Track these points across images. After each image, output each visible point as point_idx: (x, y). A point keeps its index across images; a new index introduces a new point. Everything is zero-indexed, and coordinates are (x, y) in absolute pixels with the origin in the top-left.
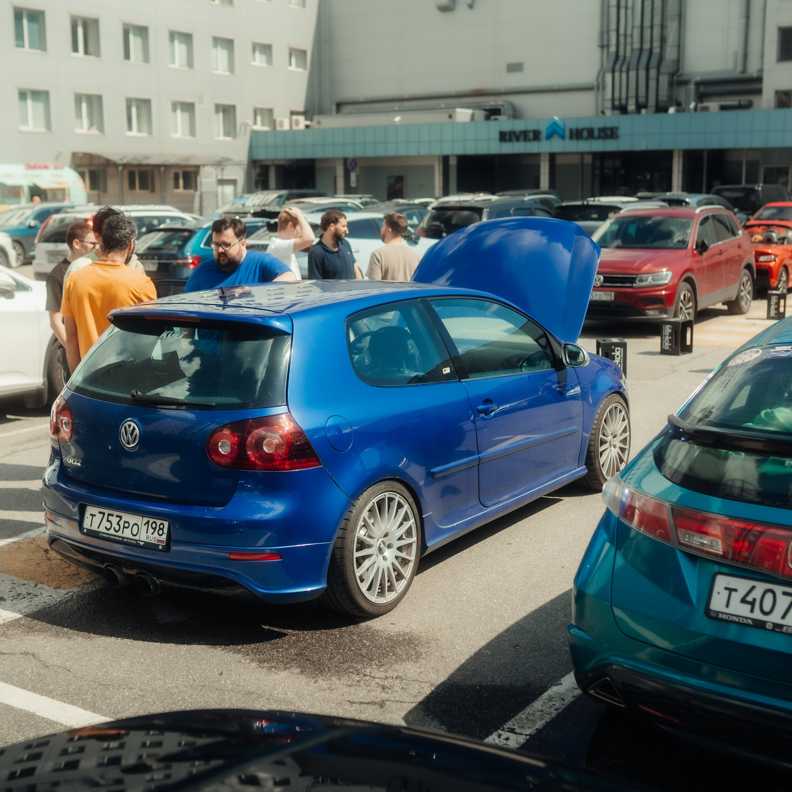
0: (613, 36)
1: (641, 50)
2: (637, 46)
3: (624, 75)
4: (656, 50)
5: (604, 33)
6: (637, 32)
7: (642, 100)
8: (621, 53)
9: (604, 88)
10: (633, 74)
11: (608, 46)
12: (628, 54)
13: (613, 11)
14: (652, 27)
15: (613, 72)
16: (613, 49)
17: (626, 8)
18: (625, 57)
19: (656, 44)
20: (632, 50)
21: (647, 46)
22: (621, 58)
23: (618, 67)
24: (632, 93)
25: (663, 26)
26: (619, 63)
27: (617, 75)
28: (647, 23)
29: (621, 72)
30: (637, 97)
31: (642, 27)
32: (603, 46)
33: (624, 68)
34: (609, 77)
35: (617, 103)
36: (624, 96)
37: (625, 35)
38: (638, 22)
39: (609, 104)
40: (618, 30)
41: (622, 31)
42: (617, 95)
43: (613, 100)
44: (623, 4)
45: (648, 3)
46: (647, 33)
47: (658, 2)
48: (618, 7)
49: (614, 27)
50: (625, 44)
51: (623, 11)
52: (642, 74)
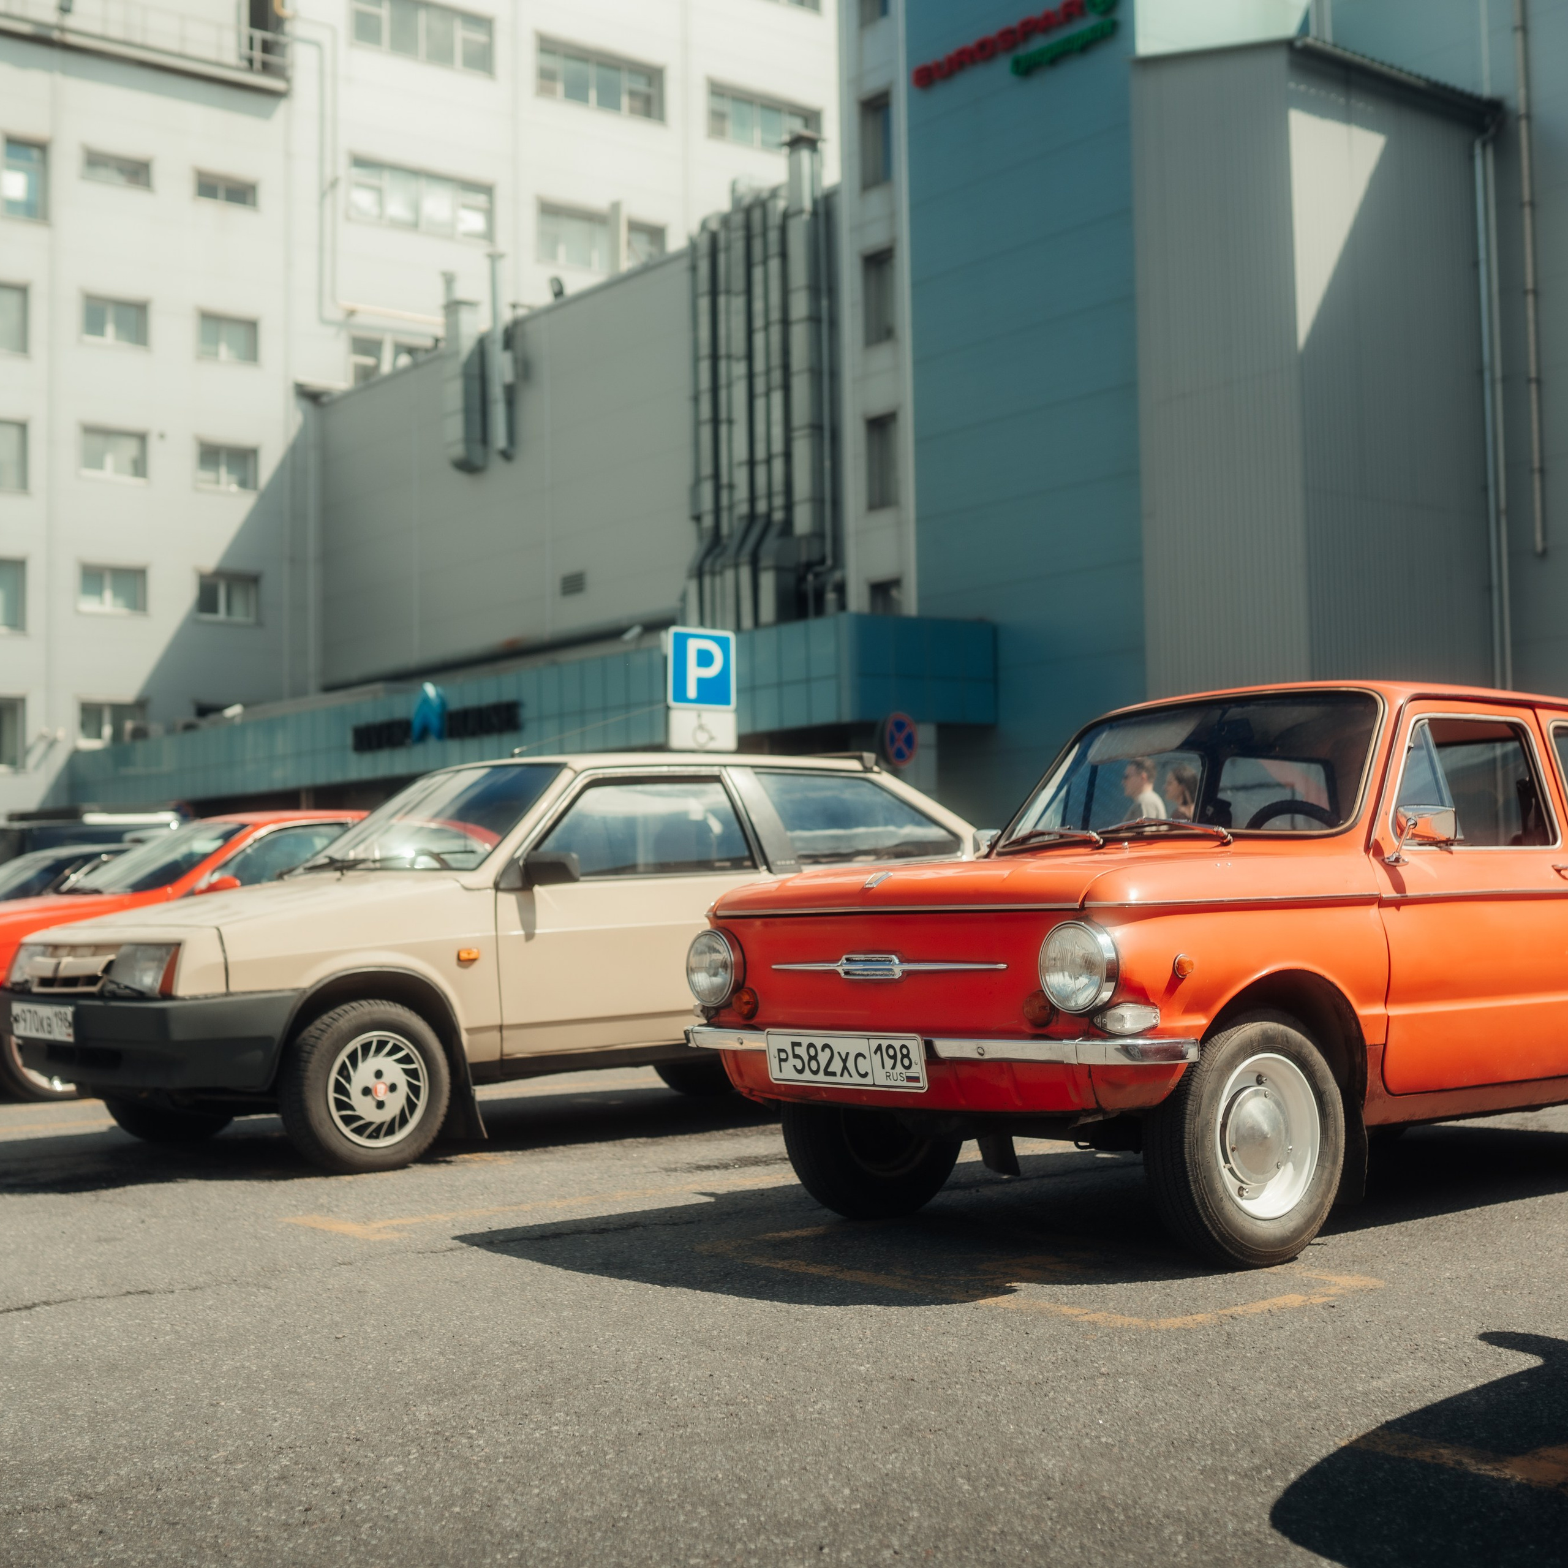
0: (707, 490)
1: (752, 516)
2: (743, 509)
3: (718, 582)
4: (777, 516)
5: (694, 489)
6: (741, 477)
8: (725, 529)
10: (729, 574)
11: (701, 515)
13: (706, 432)
14: (769, 460)
15: (701, 578)
16: (708, 521)
17: (730, 422)
19: (778, 501)
20: (740, 516)
21: (761, 506)
22: (721, 541)
23: (708, 562)
25: (788, 456)
26: (716, 552)
27: (707, 580)
28: (759, 450)
29: (713, 574)
31: (752, 463)
32: (697, 518)
33: (718, 566)
34: (693, 587)
37: (731, 487)
38: (745, 453)
40: (716, 476)
41: (724, 479)
44: (723, 415)
45: (760, 404)
46: (761, 472)
47: (777, 398)
48: (715, 421)
49: (707, 469)
50: (731, 507)
51: (724, 429)
52: (745, 573)
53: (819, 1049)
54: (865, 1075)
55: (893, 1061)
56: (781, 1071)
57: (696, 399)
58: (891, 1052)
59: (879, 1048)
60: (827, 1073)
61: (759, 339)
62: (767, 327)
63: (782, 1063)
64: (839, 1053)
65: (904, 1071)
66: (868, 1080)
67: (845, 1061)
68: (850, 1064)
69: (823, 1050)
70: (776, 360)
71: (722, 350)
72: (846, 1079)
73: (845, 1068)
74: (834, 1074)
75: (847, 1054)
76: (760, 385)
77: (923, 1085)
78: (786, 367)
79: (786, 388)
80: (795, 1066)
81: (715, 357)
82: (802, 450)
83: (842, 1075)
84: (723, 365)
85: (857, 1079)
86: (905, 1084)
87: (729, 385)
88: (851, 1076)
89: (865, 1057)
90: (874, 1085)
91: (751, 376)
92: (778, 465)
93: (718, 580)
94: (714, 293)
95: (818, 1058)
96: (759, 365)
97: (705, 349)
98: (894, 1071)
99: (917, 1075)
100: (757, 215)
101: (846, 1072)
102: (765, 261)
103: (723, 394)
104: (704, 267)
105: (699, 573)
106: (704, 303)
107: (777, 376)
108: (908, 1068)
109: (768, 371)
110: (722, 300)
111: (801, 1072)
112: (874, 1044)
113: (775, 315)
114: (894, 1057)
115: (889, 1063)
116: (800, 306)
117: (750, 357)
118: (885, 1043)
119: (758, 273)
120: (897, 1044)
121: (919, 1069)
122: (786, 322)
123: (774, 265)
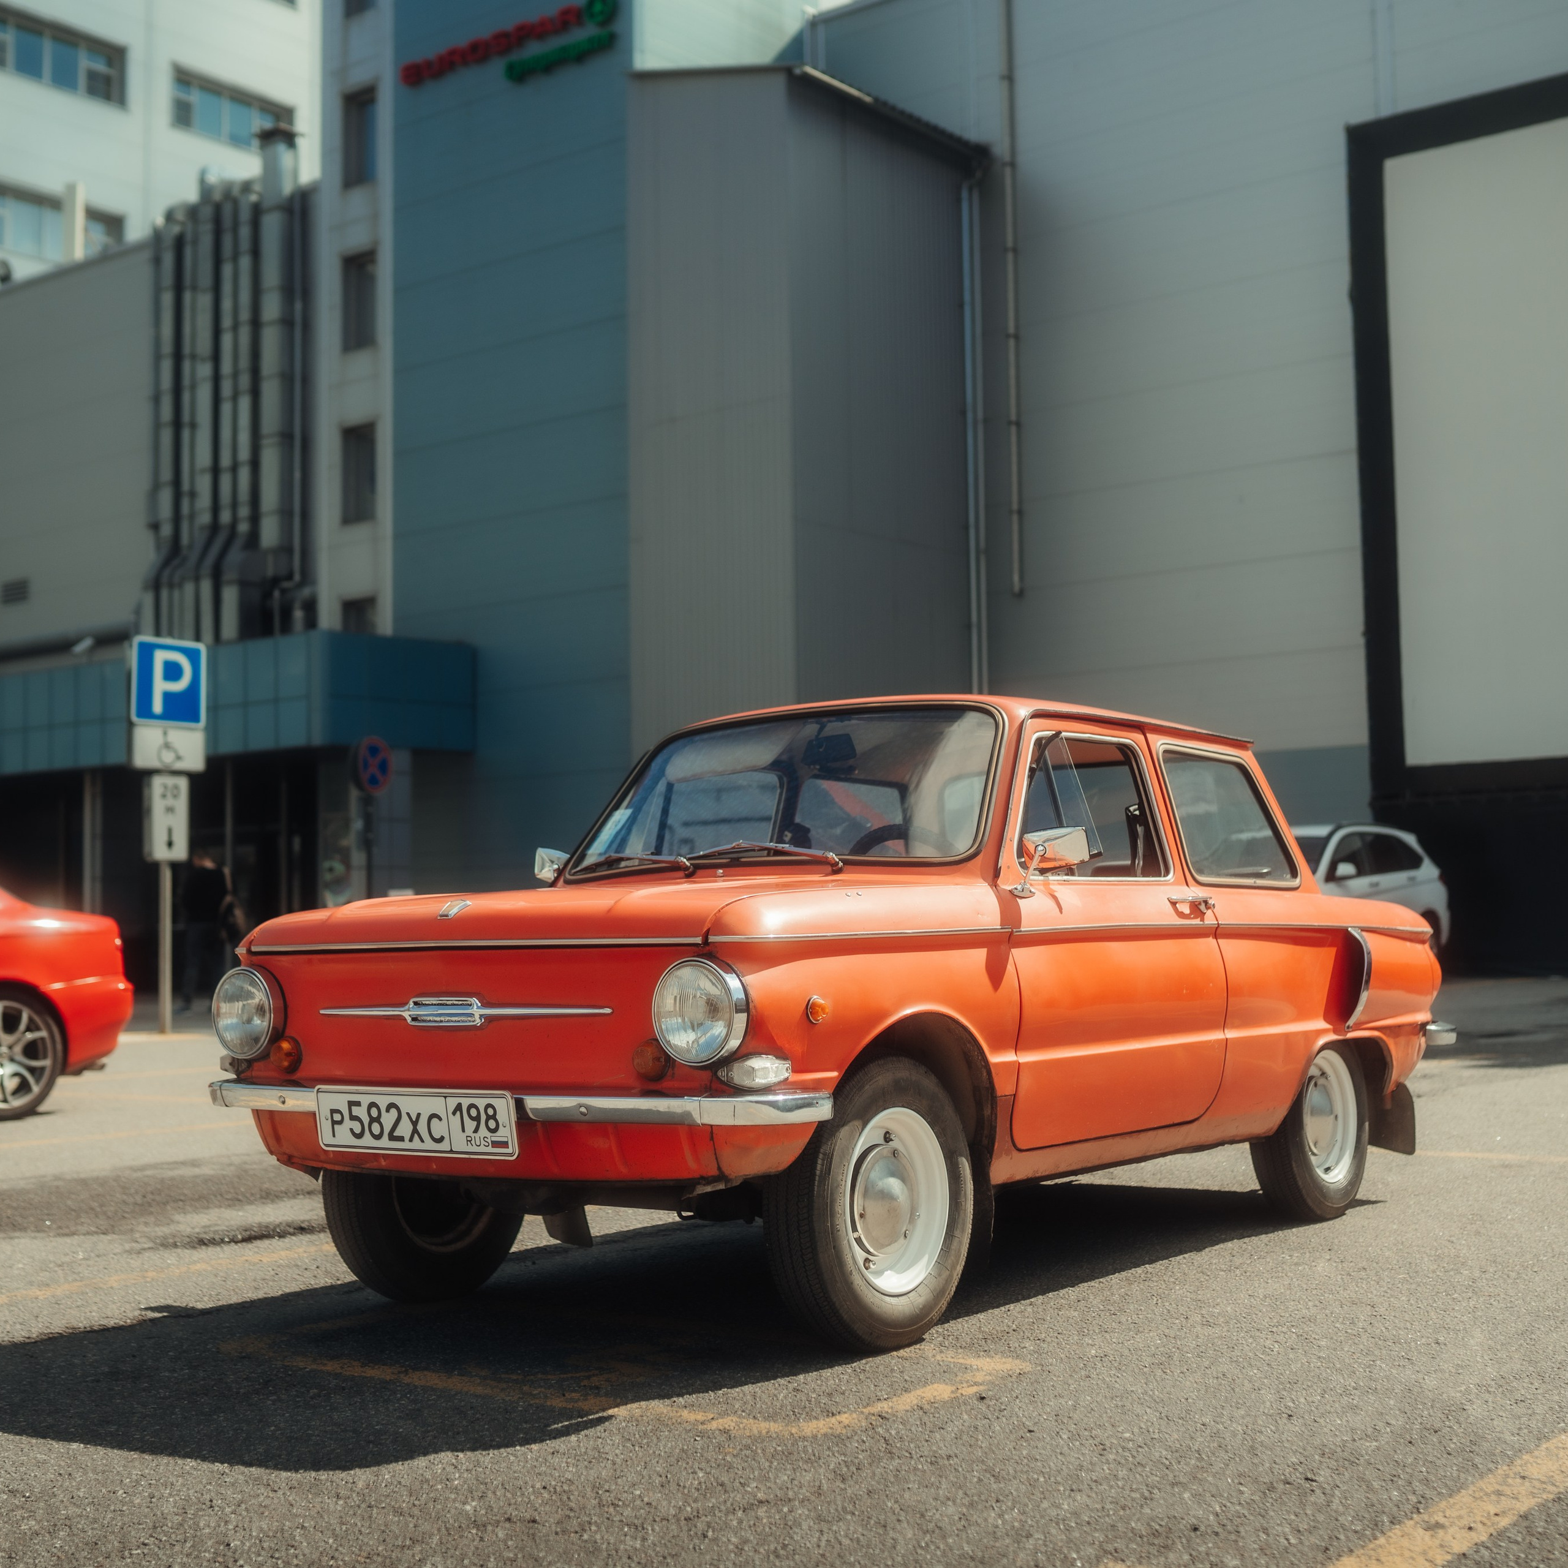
0: (166, 497)
1: (215, 527)
2: (205, 518)
4: (242, 528)
5: (152, 495)
6: (204, 484)
8: (185, 539)
10: (189, 588)
11: (159, 523)
13: (166, 438)
14: (234, 469)
15: (158, 588)
16: (167, 530)
17: (193, 426)
19: (243, 511)
20: (201, 526)
21: (225, 516)
22: (180, 551)
23: (166, 573)
25: (255, 464)
27: (164, 594)
28: (225, 459)
29: (171, 586)
31: (216, 470)
32: (155, 527)
33: (177, 578)
34: (148, 600)
37: (193, 494)
38: (209, 459)
40: (177, 482)
41: (186, 486)
44: (186, 417)
45: (226, 408)
46: (225, 481)
47: (245, 403)
48: (177, 424)
49: (166, 475)
50: (192, 516)
51: (186, 434)
52: (206, 587)
53: (383, 1110)
54: (441, 1140)
55: (475, 1123)
56: (334, 1136)
57: (156, 399)
58: (474, 1112)
59: (459, 1107)
60: (392, 1137)
61: (227, 340)
62: (235, 327)
63: (336, 1126)
64: (408, 1114)
65: (488, 1134)
66: (444, 1146)
67: (415, 1123)
68: (422, 1127)
69: (388, 1111)
70: (244, 362)
71: (187, 349)
72: (416, 1144)
73: (415, 1131)
74: (401, 1139)
75: (419, 1115)
76: (226, 389)
77: (513, 1151)
78: (255, 371)
79: (255, 393)
80: (351, 1130)
81: (178, 357)
82: (270, 459)
83: (411, 1140)
84: (187, 366)
85: (429, 1144)
86: (490, 1149)
87: (193, 387)
88: (422, 1141)
89: (440, 1119)
90: (451, 1151)
91: (216, 379)
92: (244, 475)
93: (176, 594)
94: (179, 288)
95: (382, 1120)
96: (226, 367)
97: (167, 348)
98: (477, 1135)
99: (505, 1139)
100: (227, 210)
101: (416, 1135)
102: (235, 258)
103: (186, 397)
104: (168, 259)
105: (155, 585)
106: (167, 298)
107: (245, 381)
108: (494, 1131)
109: (235, 375)
110: (187, 296)
111: (359, 1136)
112: (452, 1103)
113: (245, 315)
114: (477, 1119)
115: (470, 1125)
116: (272, 307)
117: (216, 357)
118: (466, 1102)
119: (227, 270)
120: (481, 1103)
121: (508, 1132)
122: (256, 324)
123: (245, 262)
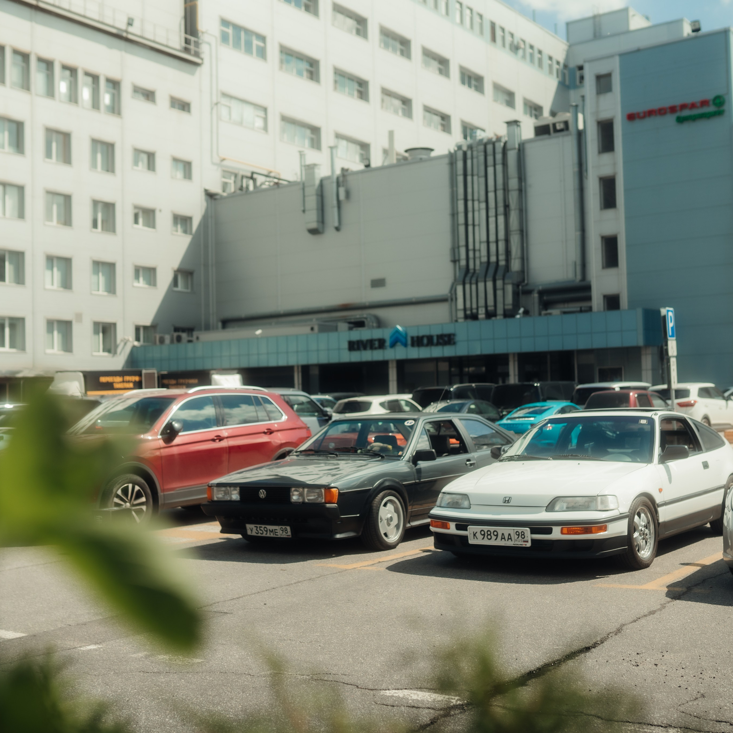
0: (463, 251)
1: (488, 262)
2: (484, 259)
3: (474, 287)
4: (502, 263)
5: (455, 249)
6: (484, 247)
7: (491, 308)
8: (472, 267)
9: (456, 299)
10: (481, 285)
11: (459, 260)
12: (478, 267)
13: (462, 229)
14: (497, 242)
15: (464, 284)
16: (463, 263)
17: (474, 225)
18: (474, 269)
19: (502, 257)
20: (481, 263)
21: (493, 259)
22: (471, 271)
23: (467, 280)
24: (482, 302)
25: (507, 241)
26: (470, 275)
27: (467, 286)
28: (492, 238)
29: (471, 284)
30: (486, 306)
31: (488, 242)
32: (455, 261)
33: (474, 281)
34: (460, 289)
35: (468, 312)
36: (474, 306)
37: (474, 250)
38: (484, 238)
39: (461, 314)
40: (467, 246)
41: (471, 247)
42: (468, 305)
43: (465, 309)
44: (470, 222)
45: (492, 220)
46: (493, 247)
47: (501, 219)
48: (466, 225)
49: (462, 242)
50: (474, 258)
51: (470, 228)
52: (490, 285)
57: (454, 215)
61: (491, 195)
62: (496, 191)
70: (501, 204)
71: (470, 197)
76: (492, 213)
78: (507, 207)
79: (507, 215)
81: (466, 200)
82: (515, 240)
84: (470, 204)
87: (474, 211)
91: (487, 209)
92: (502, 246)
94: (465, 175)
96: (492, 205)
97: (460, 196)
100: (490, 148)
102: (495, 165)
103: (470, 215)
104: (460, 165)
106: (460, 179)
107: (501, 209)
109: (496, 208)
110: (469, 178)
113: (500, 186)
116: (513, 183)
117: (486, 201)
119: (490, 170)
122: (506, 189)
123: (499, 168)
